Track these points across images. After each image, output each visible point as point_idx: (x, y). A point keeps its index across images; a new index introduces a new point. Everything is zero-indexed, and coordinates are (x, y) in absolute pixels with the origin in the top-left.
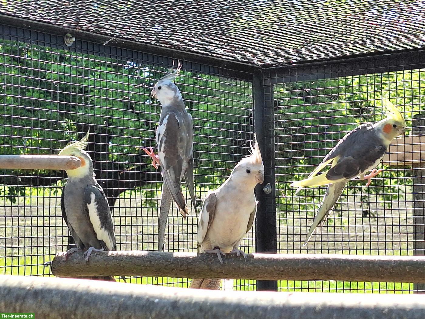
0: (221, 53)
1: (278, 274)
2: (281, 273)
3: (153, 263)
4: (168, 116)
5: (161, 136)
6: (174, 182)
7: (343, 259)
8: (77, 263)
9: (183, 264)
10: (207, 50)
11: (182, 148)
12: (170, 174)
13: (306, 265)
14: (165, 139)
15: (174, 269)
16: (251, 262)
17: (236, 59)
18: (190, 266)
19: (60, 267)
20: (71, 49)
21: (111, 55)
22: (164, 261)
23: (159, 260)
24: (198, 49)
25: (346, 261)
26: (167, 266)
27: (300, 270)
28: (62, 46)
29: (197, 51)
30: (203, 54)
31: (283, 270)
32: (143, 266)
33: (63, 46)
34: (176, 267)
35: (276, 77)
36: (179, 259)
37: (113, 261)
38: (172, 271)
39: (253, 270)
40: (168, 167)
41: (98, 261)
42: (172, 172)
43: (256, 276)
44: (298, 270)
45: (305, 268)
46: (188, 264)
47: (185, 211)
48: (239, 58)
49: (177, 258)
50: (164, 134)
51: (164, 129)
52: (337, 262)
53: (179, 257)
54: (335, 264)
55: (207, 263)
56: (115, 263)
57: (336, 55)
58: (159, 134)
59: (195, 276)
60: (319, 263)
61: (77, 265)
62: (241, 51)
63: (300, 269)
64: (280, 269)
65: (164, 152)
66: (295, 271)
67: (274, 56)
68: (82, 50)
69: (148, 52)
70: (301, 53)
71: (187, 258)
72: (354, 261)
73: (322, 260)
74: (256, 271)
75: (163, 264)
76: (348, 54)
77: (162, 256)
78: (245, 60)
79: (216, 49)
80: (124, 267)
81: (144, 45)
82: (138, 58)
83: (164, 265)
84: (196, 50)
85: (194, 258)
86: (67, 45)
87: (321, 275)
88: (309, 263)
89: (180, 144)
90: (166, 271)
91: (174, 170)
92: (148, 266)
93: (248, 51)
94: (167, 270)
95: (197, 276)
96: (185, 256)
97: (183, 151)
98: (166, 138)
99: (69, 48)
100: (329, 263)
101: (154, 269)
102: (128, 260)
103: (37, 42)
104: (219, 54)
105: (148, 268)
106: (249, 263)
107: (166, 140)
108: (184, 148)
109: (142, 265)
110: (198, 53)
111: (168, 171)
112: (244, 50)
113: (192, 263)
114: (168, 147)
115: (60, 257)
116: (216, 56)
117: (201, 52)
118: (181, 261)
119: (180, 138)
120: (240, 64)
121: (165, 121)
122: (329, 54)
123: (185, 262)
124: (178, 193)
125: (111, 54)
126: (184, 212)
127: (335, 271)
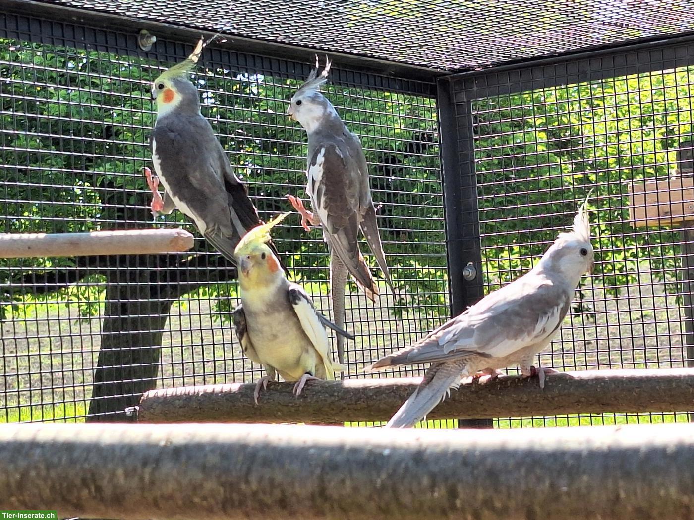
0: (387, 51)
1: (520, 407)
2: (523, 405)
3: (309, 400)
4: (323, 151)
5: (317, 185)
6: (348, 251)
7: (626, 378)
8: (181, 407)
9: (360, 399)
10: (367, 47)
11: (353, 196)
12: (340, 240)
13: (565, 389)
14: (324, 188)
15: (344, 408)
16: (473, 389)
17: (410, 61)
18: (372, 402)
19: (153, 414)
20: (149, 55)
21: (212, 63)
22: (327, 395)
23: (319, 394)
24: (352, 46)
25: (631, 380)
26: (332, 402)
27: (556, 399)
28: (135, 52)
29: (348, 50)
30: (358, 55)
31: (526, 400)
32: (292, 406)
33: (137, 50)
34: (348, 404)
35: (475, 88)
36: (353, 392)
37: (242, 400)
38: (341, 411)
39: (477, 403)
40: (335, 231)
41: (216, 402)
42: (343, 236)
43: (483, 413)
44: (553, 398)
45: (565, 395)
46: (368, 398)
47: (372, 290)
48: (417, 59)
49: (348, 391)
50: (321, 181)
51: (320, 171)
52: (616, 382)
53: (351, 388)
54: (613, 386)
55: (399, 396)
56: (245, 404)
57: (576, 46)
58: (314, 182)
59: (380, 417)
60: (587, 386)
61: (181, 409)
62: (421, 46)
63: (555, 397)
64: (522, 398)
65: (325, 208)
66: (548, 400)
67: (473, 52)
68: (166, 57)
69: (270, 56)
70: (519, 45)
71: (365, 389)
72: (645, 379)
73: (592, 380)
74: (482, 404)
75: (325, 400)
76: (595, 43)
77: (323, 387)
78: (425, 61)
79: (380, 46)
80: (260, 410)
81: (265, 44)
82: (255, 65)
83: (328, 402)
84: (348, 48)
85: (377, 388)
86: (144, 49)
87: (592, 405)
88: (571, 386)
89: (350, 191)
90: (332, 412)
91: (345, 234)
92: (300, 405)
93: (434, 46)
94: (333, 409)
95: (383, 417)
96: (362, 386)
97: (356, 200)
98: (326, 185)
99: (147, 54)
100: (603, 384)
101: (311, 410)
102: (267, 397)
103: (96, 45)
104: (384, 54)
105: (301, 408)
106: (471, 391)
107: (326, 190)
108: (357, 195)
109: (291, 404)
110: (351, 53)
111: (336, 235)
112: (427, 45)
113: (375, 397)
114: (330, 199)
115: (151, 398)
116: (379, 58)
117: (356, 51)
118: (355, 394)
119: (348, 181)
120: (417, 69)
121: (320, 159)
122: (564, 44)
123: (363, 396)
124: (357, 267)
125: (212, 60)
126: (371, 292)
127: (614, 397)
